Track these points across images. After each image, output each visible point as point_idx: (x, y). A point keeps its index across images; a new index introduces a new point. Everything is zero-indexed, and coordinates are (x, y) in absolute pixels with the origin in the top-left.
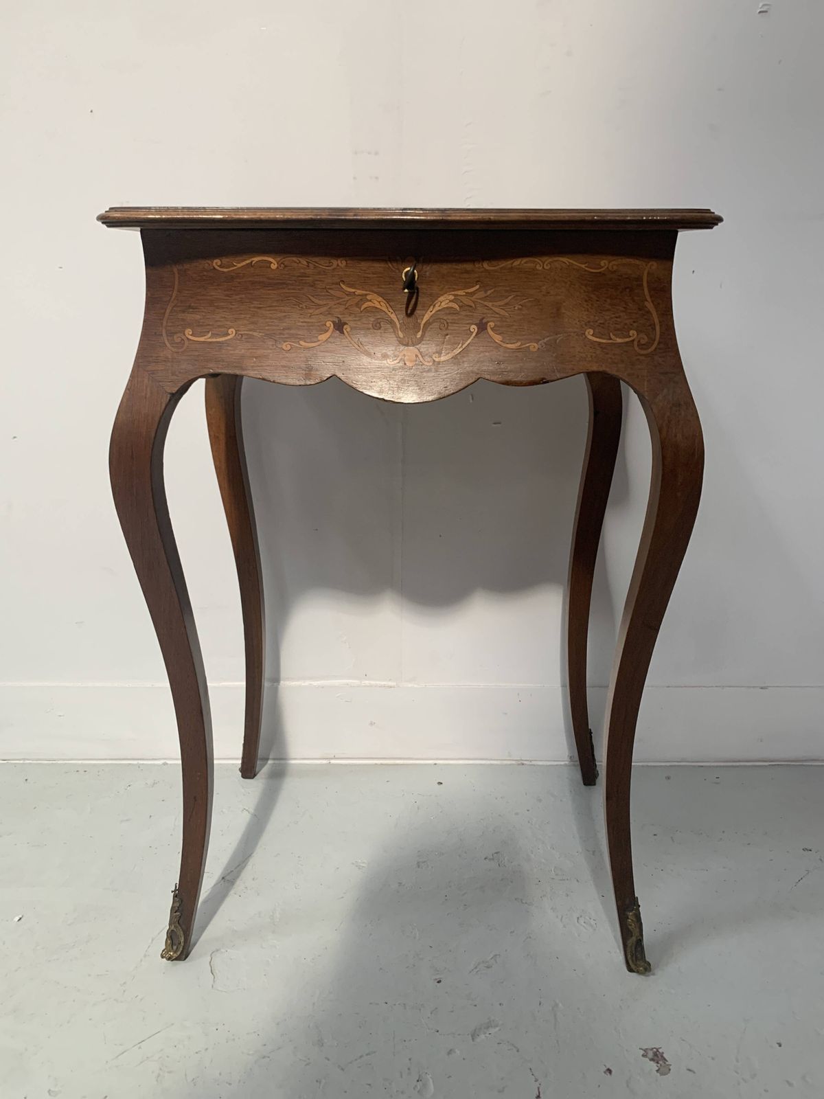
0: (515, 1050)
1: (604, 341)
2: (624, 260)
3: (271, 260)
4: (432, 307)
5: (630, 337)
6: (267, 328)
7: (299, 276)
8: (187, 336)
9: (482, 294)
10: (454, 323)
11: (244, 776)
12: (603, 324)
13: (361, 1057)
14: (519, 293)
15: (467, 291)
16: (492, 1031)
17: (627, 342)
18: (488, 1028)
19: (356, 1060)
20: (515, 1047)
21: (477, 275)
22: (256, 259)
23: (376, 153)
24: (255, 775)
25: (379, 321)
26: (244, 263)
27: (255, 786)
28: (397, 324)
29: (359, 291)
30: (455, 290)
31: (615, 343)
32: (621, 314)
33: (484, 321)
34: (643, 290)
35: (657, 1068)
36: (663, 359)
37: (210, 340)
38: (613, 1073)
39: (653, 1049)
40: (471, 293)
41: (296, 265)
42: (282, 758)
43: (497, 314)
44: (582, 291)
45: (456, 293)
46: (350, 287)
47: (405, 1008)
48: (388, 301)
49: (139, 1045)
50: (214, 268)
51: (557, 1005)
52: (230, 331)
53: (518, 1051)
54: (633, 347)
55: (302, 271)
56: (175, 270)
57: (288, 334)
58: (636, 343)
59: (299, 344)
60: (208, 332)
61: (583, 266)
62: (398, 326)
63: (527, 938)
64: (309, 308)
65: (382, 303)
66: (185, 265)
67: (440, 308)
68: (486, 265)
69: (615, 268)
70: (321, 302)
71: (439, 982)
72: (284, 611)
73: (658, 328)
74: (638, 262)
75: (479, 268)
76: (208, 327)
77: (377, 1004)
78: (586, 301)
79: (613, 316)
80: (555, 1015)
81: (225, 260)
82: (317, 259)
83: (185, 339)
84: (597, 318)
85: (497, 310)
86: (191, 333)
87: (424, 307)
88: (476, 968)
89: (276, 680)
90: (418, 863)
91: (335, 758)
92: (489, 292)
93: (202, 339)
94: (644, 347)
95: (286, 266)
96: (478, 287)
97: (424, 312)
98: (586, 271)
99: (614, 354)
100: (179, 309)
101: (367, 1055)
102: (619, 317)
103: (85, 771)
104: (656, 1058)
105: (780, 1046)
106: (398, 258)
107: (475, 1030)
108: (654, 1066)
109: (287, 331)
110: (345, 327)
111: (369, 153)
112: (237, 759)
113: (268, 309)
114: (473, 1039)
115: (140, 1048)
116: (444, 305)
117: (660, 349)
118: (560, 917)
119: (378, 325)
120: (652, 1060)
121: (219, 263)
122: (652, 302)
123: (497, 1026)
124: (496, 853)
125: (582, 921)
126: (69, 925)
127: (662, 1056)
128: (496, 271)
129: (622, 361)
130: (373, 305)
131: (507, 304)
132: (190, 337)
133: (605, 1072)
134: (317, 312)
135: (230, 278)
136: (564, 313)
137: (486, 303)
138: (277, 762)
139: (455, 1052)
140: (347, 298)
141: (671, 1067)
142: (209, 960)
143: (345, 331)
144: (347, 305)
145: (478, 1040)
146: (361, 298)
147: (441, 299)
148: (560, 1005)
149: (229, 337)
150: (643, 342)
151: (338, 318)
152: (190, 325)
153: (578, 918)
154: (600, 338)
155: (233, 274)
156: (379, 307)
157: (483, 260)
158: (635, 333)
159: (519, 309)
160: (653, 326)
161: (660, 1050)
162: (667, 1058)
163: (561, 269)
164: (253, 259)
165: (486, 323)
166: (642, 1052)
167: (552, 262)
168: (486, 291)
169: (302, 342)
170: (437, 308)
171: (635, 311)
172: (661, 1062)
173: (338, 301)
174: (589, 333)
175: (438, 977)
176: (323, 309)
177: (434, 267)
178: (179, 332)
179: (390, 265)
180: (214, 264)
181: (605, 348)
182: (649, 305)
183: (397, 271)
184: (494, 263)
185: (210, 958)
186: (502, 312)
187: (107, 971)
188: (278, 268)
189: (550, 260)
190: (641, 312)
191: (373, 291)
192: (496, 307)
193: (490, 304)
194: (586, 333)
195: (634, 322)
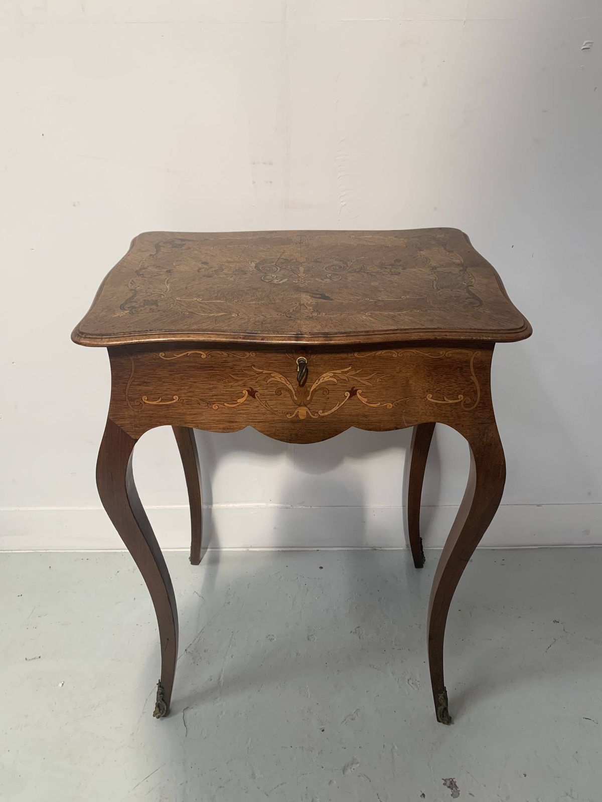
0: (368, 781)
1: (440, 402)
2: (457, 350)
3: (202, 353)
4: (317, 380)
5: (458, 399)
6: (201, 395)
7: (222, 363)
8: (144, 400)
9: (353, 373)
10: (333, 390)
11: (193, 563)
12: (440, 390)
13: (278, 786)
14: (379, 372)
15: (342, 370)
16: (355, 766)
17: (456, 403)
18: (352, 764)
19: (275, 788)
20: (368, 778)
21: (349, 361)
22: (190, 353)
23: (271, 164)
24: (200, 561)
25: (280, 389)
26: (182, 355)
27: (200, 570)
28: (293, 391)
29: (265, 371)
30: (334, 370)
31: (447, 404)
32: (453, 384)
33: (354, 389)
34: (470, 369)
35: (452, 793)
36: (481, 414)
37: (161, 403)
38: (426, 796)
39: (450, 779)
40: (346, 372)
41: (219, 355)
42: (217, 547)
43: (364, 384)
44: (425, 370)
45: (335, 371)
46: (259, 369)
47: (303, 750)
48: (286, 377)
49: (146, 779)
50: (160, 357)
51: (394, 747)
52: (174, 397)
53: (370, 781)
54: (460, 406)
55: (224, 359)
56: (131, 358)
57: (216, 398)
58: (462, 403)
59: (224, 405)
60: (159, 398)
61: (427, 355)
62: (294, 393)
63: (377, 696)
64: (231, 382)
65: (282, 379)
66: (138, 356)
67: (324, 381)
68: (356, 355)
69: (450, 355)
70: (238, 379)
71: (323, 731)
72: (213, 463)
73: (479, 393)
74: (467, 352)
75: (351, 356)
76: (159, 395)
77: (286, 748)
78: (428, 376)
79: (447, 385)
80: (393, 755)
81: (168, 353)
82: (234, 352)
83: (143, 403)
84: (435, 387)
85: (363, 382)
86: (146, 399)
87: (312, 380)
88: (345, 720)
89: (210, 502)
90: (308, 636)
91: (251, 547)
92: (358, 371)
93: (155, 403)
94: (468, 405)
95: (212, 357)
96: (350, 368)
97: (312, 384)
98: (428, 357)
99: (446, 411)
100: (136, 383)
101: (282, 784)
102: (452, 386)
103: (88, 559)
104: (451, 786)
105: (525, 776)
106: (293, 351)
107: (345, 766)
108: (449, 791)
109: (215, 397)
110: (256, 393)
111: (265, 163)
112: (188, 548)
113: (201, 382)
114: (344, 773)
115: (147, 781)
116: (326, 379)
117: (479, 407)
118: (397, 680)
119: (279, 392)
120: (449, 787)
121: (164, 355)
122: (476, 376)
123: (358, 763)
124: (358, 627)
125: (411, 682)
126: (93, 689)
127: (455, 785)
128: (364, 358)
129: (452, 416)
130: (276, 380)
131: (371, 379)
132: (146, 401)
133: (421, 796)
134: (236, 384)
135: (171, 364)
136: (411, 384)
137: (356, 378)
138: (214, 550)
139: (333, 782)
140: (257, 376)
141: (460, 792)
142: (183, 715)
143: (256, 397)
144: (257, 380)
145: (347, 773)
146: (267, 375)
147: (324, 375)
148: (396, 747)
149: (174, 401)
150: (467, 402)
151: (251, 388)
152: (145, 393)
153: (408, 680)
154: (436, 400)
155: (174, 361)
156: (280, 381)
157: (354, 351)
158: (462, 396)
159: (379, 381)
160: (475, 392)
161: (454, 780)
162: (458, 786)
163: (411, 357)
164: (188, 352)
165: (357, 390)
166: (443, 782)
167: (404, 352)
168: (355, 371)
169: (225, 404)
170: (321, 381)
171: (463, 382)
172: (454, 789)
173: (251, 378)
174: (429, 397)
175: (322, 727)
176: (240, 383)
177: (319, 356)
178: (138, 398)
179: (288, 355)
180: (160, 355)
181: (440, 407)
182: (474, 378)
183: (292, 359)
184: (362, 353)
185: (182, 714)
186: (368, 384)
187: (121, 725)
188: (206, 357)
189: (403, 351)
190: (467, 383)
191: (275, 371)
192: (363, 380)
193: (359, 379)
194: (427, 397)
195: (462, 389)
